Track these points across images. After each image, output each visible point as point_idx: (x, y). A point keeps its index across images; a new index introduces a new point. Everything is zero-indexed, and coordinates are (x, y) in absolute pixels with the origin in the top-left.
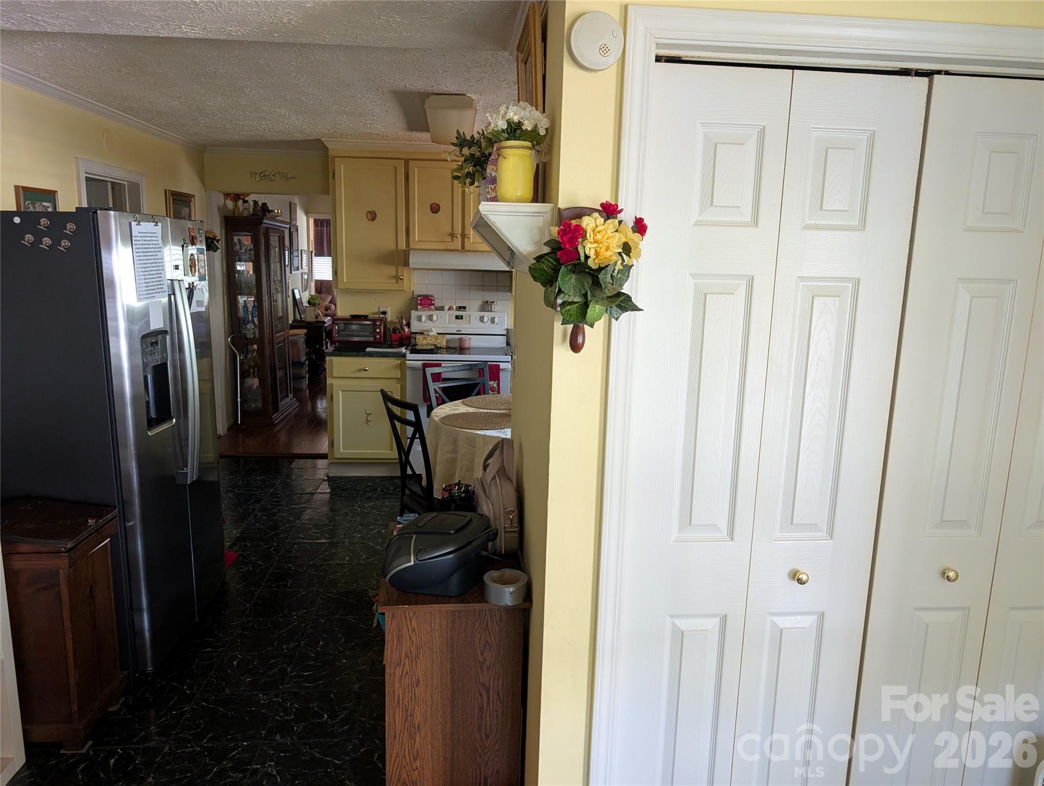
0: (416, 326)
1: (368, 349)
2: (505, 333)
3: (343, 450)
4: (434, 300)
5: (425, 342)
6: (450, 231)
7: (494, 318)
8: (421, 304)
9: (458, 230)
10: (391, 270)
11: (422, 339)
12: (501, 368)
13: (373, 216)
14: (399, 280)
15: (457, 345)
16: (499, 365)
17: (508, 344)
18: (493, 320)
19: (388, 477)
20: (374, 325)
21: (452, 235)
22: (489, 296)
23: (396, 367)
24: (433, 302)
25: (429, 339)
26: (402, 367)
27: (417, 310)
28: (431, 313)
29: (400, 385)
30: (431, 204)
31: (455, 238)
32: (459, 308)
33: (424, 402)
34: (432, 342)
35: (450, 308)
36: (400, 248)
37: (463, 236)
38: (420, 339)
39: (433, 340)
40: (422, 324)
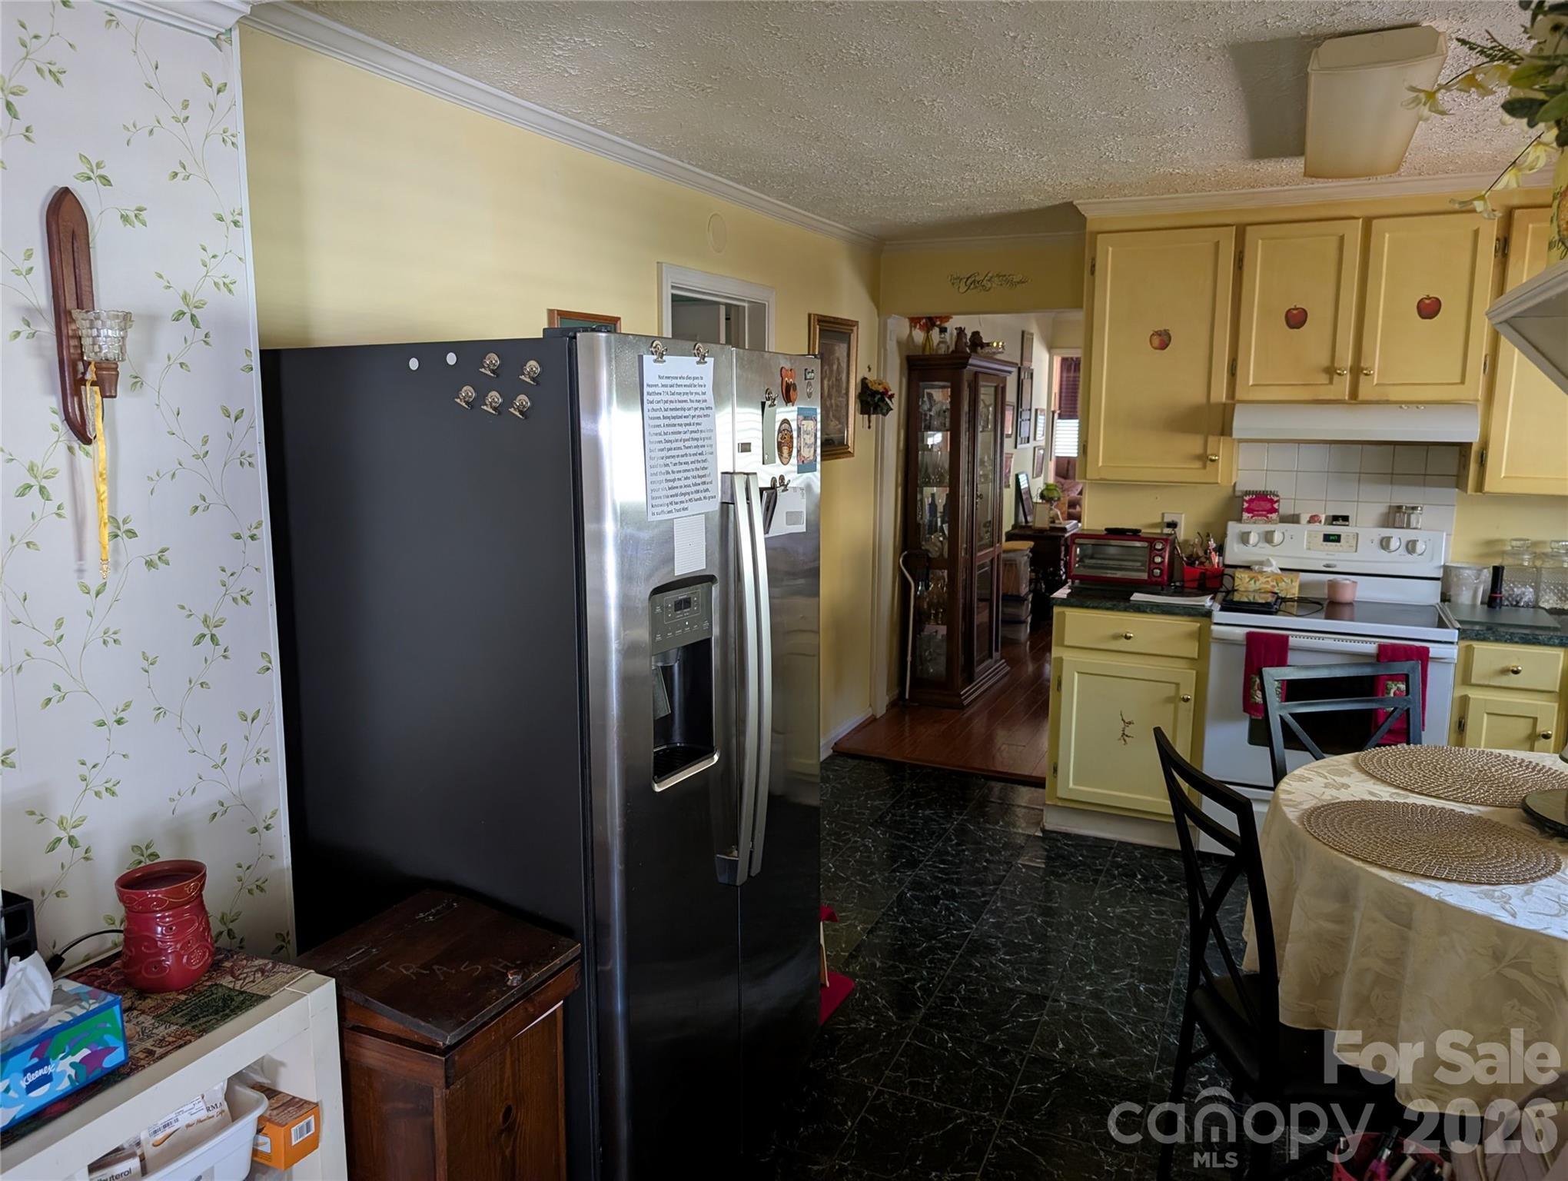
0: (1235, 552)
1: (1137, 597)
2: (1439, 574)
3: (1074, 784)
4: (1277, 501)
5: (1252, 586)
6: (1325, 362)
7: (1414, 542)
8: (1249, 510)
9: (1346, 359)
10: (1192, 444)
11: (1247, 580)
12: (1431, 655)
13: (1163, 340)
14: (1209, 462)
15: (1323, 593)
16: (1427, 650)
17: (1445, 598)
18: (1411, 547)
19: (1159, 848)
20: (1152, 548)
21: (1331, 371)
22: (1404, 496)
23: (1190, 635)
24: (1276, 506)
25: (1262, 579)
26: (1203, 638)
27: (1239, 520)
28: (1269, 527)
29: (1194, 672)
30: (1289, 310)
31: (1336, 377)
32: (1335, 519)
33: (1245, 711)
34: (1269, 586)
35: (1313, 519)
36: (1214, 399)
37: (1357, 371)
38: (1242, 579)
39: (1272, 584)
40: (1249, 548)
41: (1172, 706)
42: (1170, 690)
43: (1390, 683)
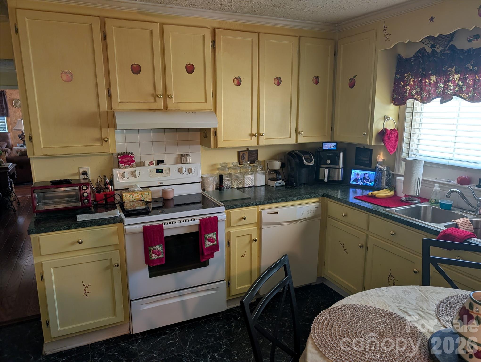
0: (119, 183)
1: (80, 218)
2: (200, 180)
3: (60, 327)
4: (134, 157)
5: (131, 198)
6: (151, 91)
7: (191, 169)
8: (122, 162)
9: (160, 90)
10: (95, 133)
11: (129, 196)
12: (218, 219)
13: (69, 77)
14: (104, 142)
15: (160, 195)
16: (216, 218)
17: (203, 190)
18: (190, 171)
20: (81, 189)
21: (155, 96)
22: (183, 150)
23: (114, 233)
24: (133, 159)
25: (136, 195)
26: (121, 233)
27: (118, 167)
28: (133, 169)
29: (118, 251)
30: (132, 65)
31: (157, 98)
32: (159, 162)
33: (146, 264)
34: (139, 198)
35: (151, 164)
36: (102, 109)
37: (166, 96)
38: (126, 197)
39: (140, 196)
40: (125, 180)
41: (109, 271)
42: (108, 263)
43: (206, 235)
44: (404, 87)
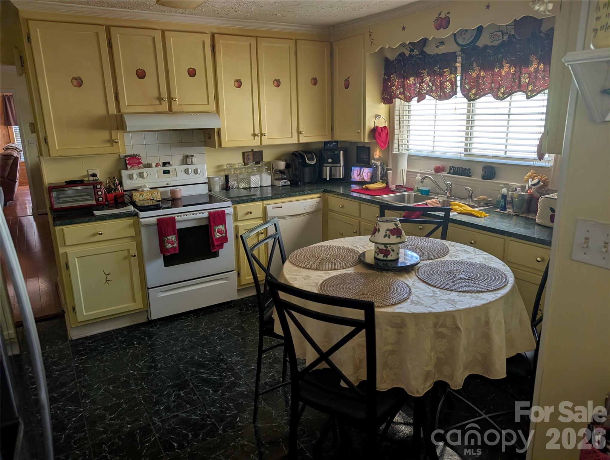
0: (128, 184)
1: (97, 213)
2: (207, 181)
3: (86, 312)
4: (141, 159)
5: (141, 198)
6: (156, 94)
8: (130, 164)
9: (165, 94)
10: (105, 135)
11: (139, 195)
12: (226, 213)
13: (79, 82)
14: (114, 143)
16: (224, 211)
17: (210, 190)
18: (196, 171)
20: (95, 188)
21: (160, 99)
22: (188, 151)
23: (130, 226)
24: (140, 161)
25: (145, 194)
26: (137, 226)
27: (126, 169)
28: (141, 171)
29: (135, 242)
30: (137, 70)
31: (162, 101)
32: (164, 164)
33: (161, 253)
34: (149, 197)
35: (157, 165)
36: (111, 112)
37: (170, 99)
38: (137, 197)
39: (149, 195)
40: (134, 181)
41: (127, 261)
42: (125, 254)
43: (215, 227)
44: (391, 87)
